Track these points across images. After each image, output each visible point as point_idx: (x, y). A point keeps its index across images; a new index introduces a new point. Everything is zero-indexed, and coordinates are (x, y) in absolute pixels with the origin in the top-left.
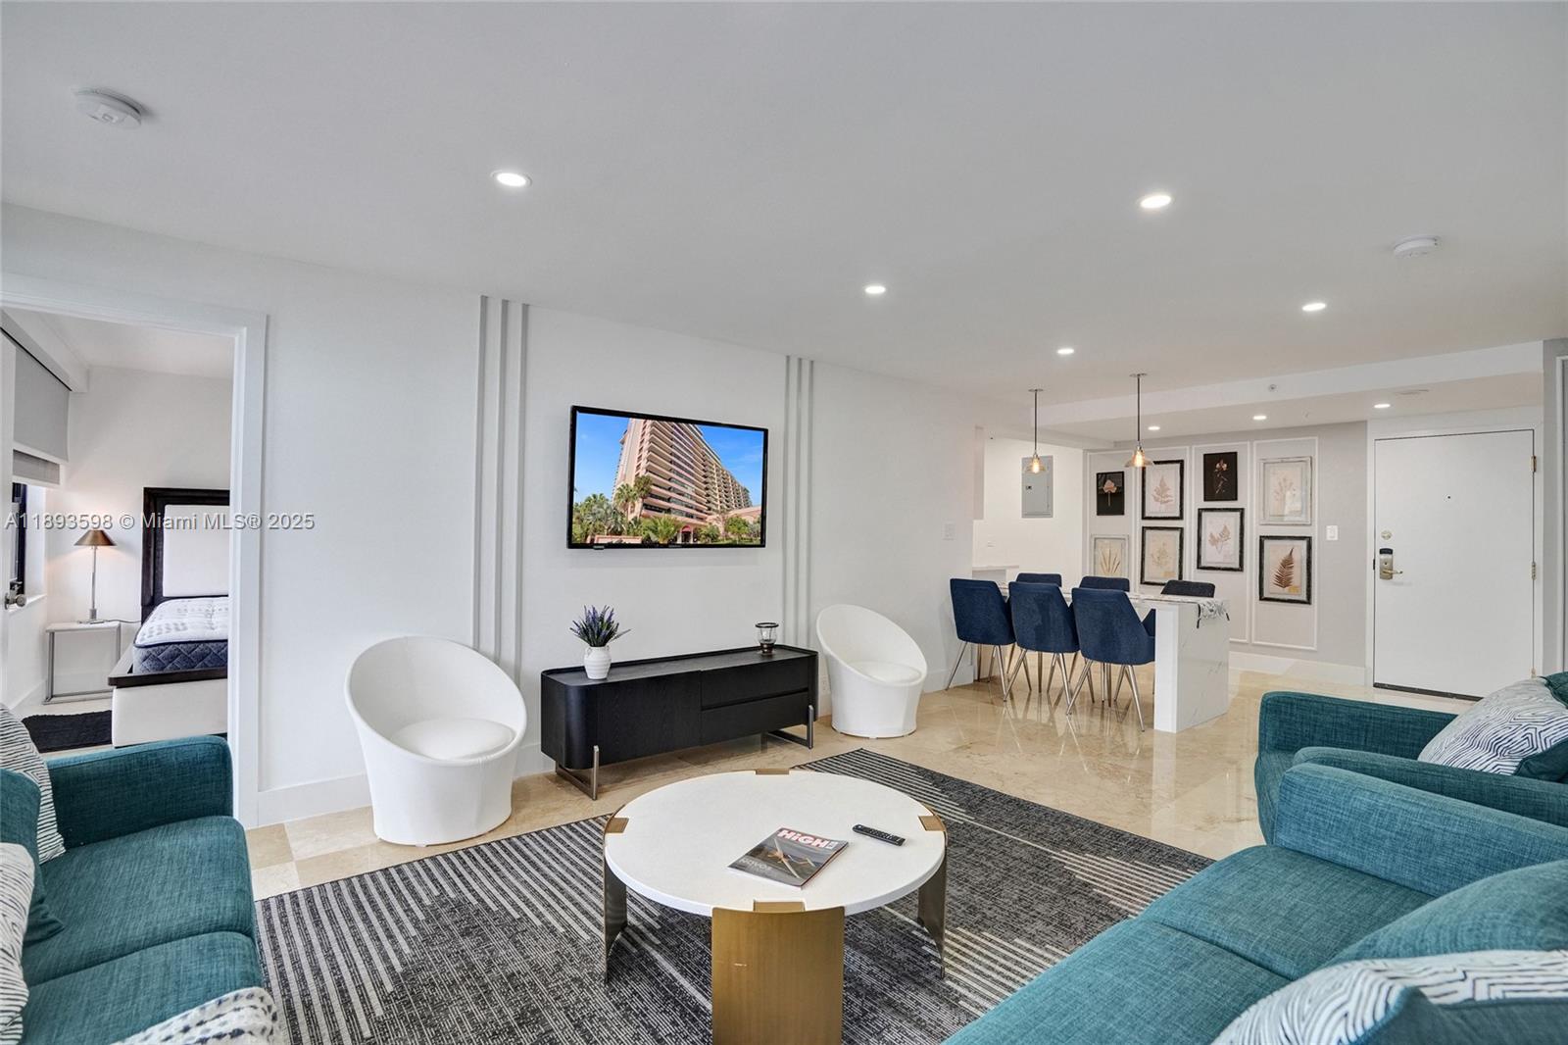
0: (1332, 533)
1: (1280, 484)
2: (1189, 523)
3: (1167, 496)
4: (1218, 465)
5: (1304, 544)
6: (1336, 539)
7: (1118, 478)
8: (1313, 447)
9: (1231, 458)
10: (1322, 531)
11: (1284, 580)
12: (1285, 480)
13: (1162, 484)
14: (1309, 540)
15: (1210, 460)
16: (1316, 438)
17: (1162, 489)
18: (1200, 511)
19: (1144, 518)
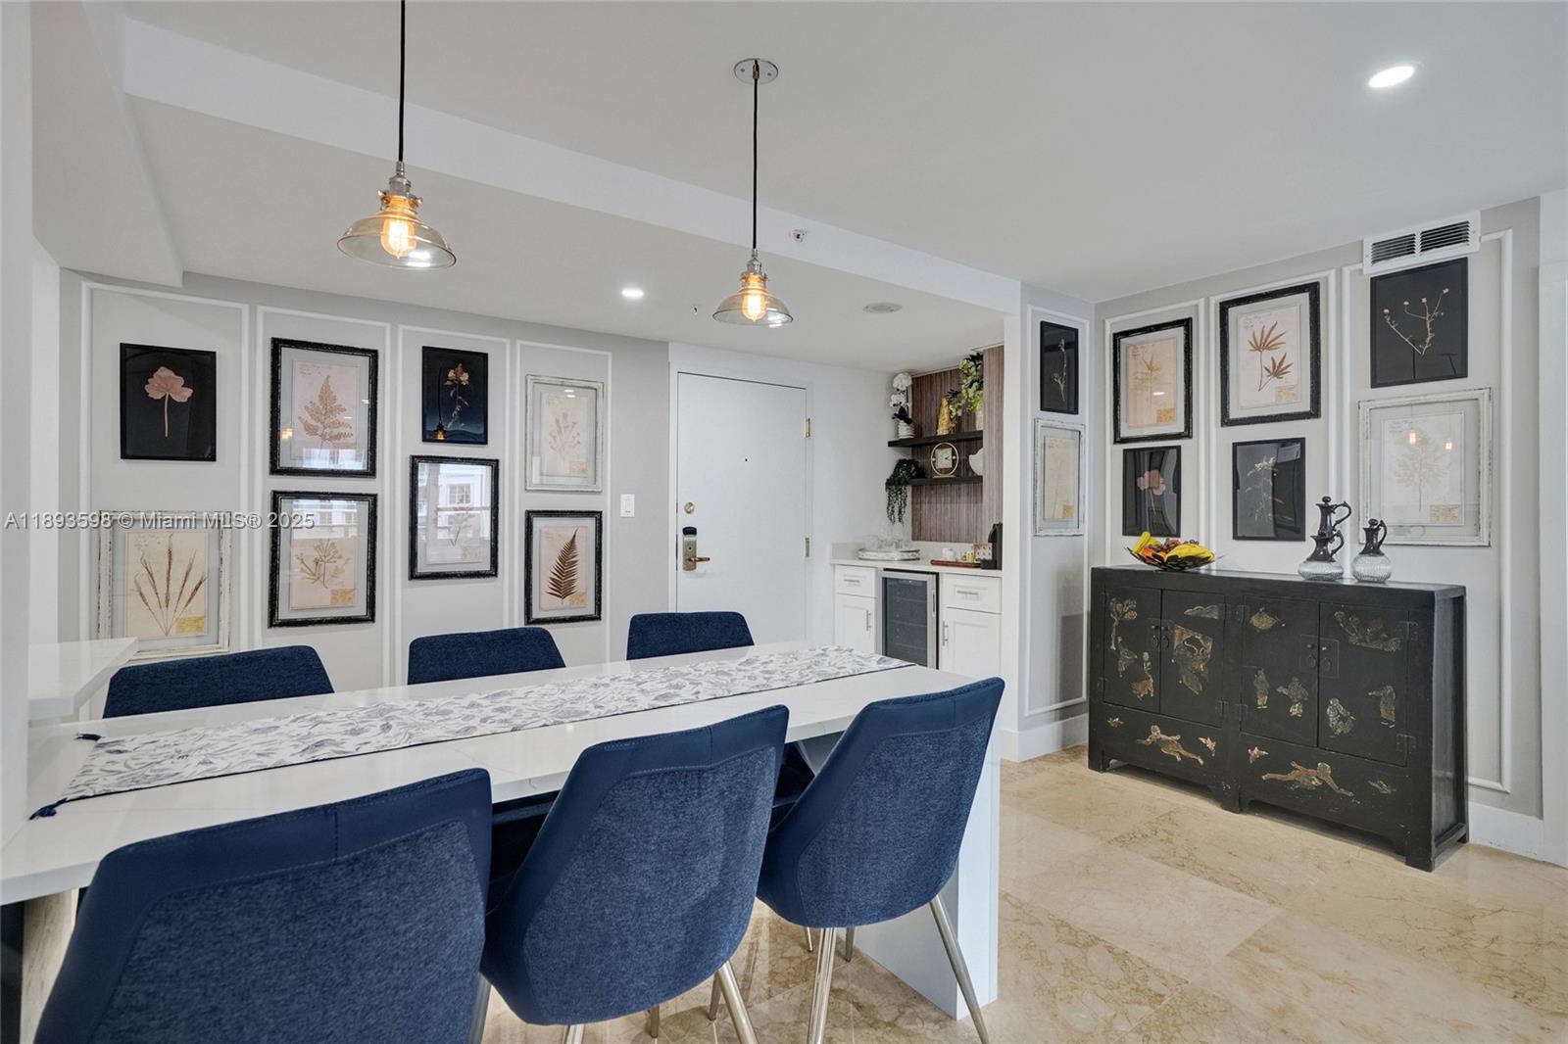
0: (628, 505)
1: (557, 421)
2: (391, 486)
3: (338, 424)
4: (451, 374)
5: (591, 523)
6: (632, 514)
7: (199, 368)
8: (607, 370)
9: (476, 364)
10: (616, 504)
11: (562, 586)
12: (565, 416)
13: (326, 396)
14: (597, 516)
15: (436, 362)
16: (609, 354)
17: (326, 405)
18: (415, 461)
19: (275, 469)
